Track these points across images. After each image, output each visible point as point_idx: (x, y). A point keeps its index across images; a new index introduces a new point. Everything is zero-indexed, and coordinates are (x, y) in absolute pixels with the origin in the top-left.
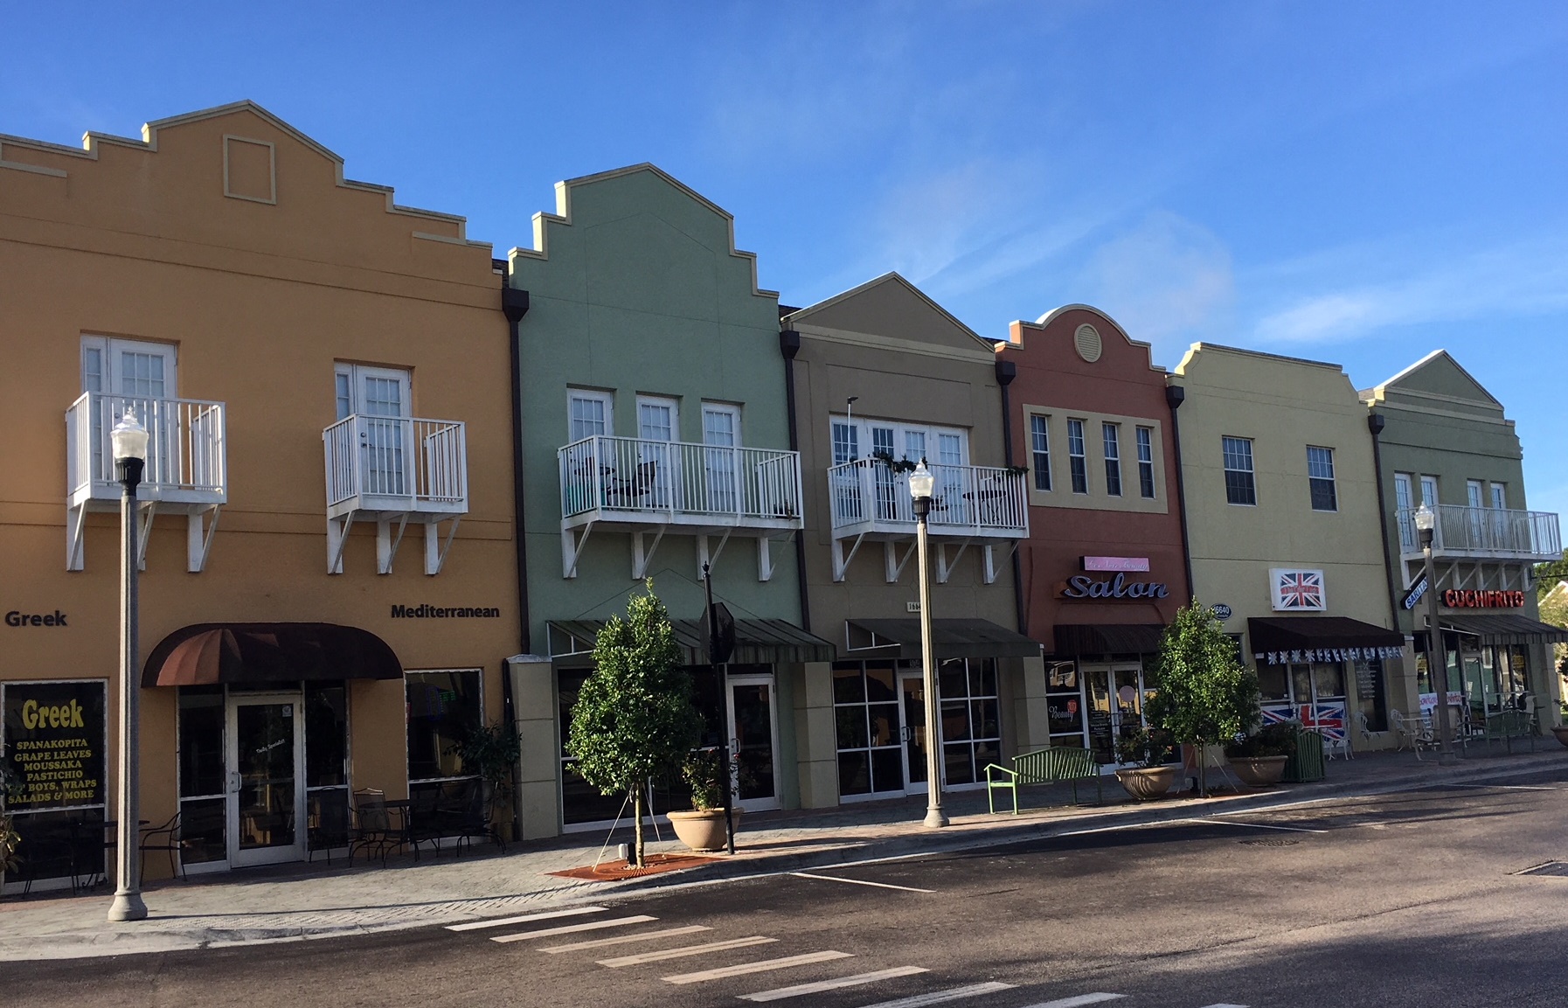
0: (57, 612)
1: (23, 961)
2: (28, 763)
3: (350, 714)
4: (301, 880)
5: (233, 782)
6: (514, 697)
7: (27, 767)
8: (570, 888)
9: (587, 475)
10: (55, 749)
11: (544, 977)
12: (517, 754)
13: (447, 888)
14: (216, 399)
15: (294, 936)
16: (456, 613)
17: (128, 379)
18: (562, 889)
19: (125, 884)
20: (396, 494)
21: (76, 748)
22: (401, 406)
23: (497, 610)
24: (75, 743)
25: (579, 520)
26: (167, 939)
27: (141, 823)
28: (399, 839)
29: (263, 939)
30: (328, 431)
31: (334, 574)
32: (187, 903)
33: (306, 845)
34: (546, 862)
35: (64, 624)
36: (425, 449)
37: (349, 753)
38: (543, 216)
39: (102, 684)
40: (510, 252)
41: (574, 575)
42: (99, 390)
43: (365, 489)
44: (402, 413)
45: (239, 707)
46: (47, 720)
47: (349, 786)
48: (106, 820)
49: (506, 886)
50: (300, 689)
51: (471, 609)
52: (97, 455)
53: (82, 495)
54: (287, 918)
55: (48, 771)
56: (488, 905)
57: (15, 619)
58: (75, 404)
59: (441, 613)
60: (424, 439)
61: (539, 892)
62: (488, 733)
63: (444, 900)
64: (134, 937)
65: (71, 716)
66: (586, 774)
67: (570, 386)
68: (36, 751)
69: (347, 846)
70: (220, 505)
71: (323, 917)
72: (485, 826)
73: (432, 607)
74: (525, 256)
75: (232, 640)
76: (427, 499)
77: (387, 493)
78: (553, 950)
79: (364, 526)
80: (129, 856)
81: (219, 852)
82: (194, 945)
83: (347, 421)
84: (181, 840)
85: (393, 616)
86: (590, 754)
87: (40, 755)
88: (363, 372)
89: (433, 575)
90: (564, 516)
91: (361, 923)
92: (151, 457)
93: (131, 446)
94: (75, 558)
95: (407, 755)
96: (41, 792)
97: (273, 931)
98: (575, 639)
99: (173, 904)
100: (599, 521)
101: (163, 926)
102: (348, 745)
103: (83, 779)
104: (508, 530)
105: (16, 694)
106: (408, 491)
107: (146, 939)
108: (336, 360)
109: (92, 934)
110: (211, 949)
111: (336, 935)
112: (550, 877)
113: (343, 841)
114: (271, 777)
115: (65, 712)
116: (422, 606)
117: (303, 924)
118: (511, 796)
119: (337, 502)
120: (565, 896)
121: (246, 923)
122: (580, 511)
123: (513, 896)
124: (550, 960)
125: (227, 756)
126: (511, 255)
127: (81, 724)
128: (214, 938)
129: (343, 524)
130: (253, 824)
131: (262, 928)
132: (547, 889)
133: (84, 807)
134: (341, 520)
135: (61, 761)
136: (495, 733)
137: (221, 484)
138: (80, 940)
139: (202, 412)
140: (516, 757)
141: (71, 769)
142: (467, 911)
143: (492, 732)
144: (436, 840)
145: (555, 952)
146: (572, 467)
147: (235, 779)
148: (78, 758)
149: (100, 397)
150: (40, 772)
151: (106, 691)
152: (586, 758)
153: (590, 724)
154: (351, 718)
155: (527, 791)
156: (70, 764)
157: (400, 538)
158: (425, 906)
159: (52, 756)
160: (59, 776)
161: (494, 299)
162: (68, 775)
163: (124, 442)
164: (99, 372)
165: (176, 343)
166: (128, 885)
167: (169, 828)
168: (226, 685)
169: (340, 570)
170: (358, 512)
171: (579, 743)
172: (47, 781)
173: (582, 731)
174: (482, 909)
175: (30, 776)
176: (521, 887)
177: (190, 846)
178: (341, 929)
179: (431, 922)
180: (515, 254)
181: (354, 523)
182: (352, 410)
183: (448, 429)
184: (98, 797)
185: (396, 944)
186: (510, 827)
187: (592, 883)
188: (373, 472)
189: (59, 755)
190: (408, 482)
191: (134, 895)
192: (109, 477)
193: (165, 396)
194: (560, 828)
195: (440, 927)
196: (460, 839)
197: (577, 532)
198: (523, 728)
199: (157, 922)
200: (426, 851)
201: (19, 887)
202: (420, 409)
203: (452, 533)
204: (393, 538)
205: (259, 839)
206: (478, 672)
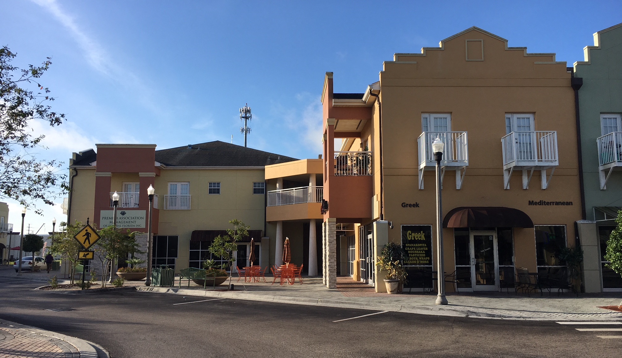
0: (416, 203)
1: (411, 313)
2: (409, 251)
3: (514, 240)
4: (499, 298)
5: (473, 262)
6: (580, 237)
7: (409, 252)
8: (608, 313)
9: (610, 148)
10: (417, 247)
11: (600, 347)
12: (582, 259)
13: (555, 307)
14: (465, 131)
15: (498, 317)
16: (554, 204)
17: (436, 127)
18: (605, 313)
19: (440, 292)
20: (529, 159)
21: (423, 247)
22: (531, 127)
23: (572, 202)
24: (423, 245)
25: (607, 166)
26: (455, 312)
27: (445, 273)
28: (535, 287)
29: (487, 317)
30: (503, 138)
31: (506, 190)
32: (460, 301)
33: (499, 286)
34: (597, 302)
35: (419, 207)
36: (540, 142)
37: (514, 254)
38: (588, 48)
39: (430, 226)
40: (574, 64)
41: (605, 188)
42: (427, 131)
43: (518, 158)
44: (531, 130)
45: (474, 236)
46: (414, 237)
47: (514, 266)
48: (433, 271)
49: (580, 310)
50: (495, 230)
51: (561, 202)
52: (427, 152)
53: (423, 165)
54: (495, 311)
55: (415, 253)
56: (573, 316)
57: (404, 205)
58: (420, 136)
59: (548, 204)
60: (540, 138)
61: (594, 314)
62: (569, 250)
63: (554, 312)
64: (444, 310)
65: (421, 236)
66: (615, 269)
67: (601, 113)
68: (411, 247)
69: (514, 288)
70: (466, 166)
71: (508, 312)
72: (569, 286)
73: (545, 202)
74: (581, 64)
75: (472, 213)
76: (542, 161)
77: (526, 160)
78: (603, 337)
79: (517, 172)
80: (441, 283)
81: (469, 285)
82: (464, 315)
83: (510, 134)
84: (456, 280)
85: (529, 205)
86: (616, 261)
87: (413, 248)
88: (516, 116)
89: (544, 190)
90: (600, 165)
91: (523, 316)
92: (444, 151)
93: (438, 148)
94: (421, 186)
95: (536, 256)
96: (413, 260)
97: (491, 315)
98: (606, 214)
99: (455, 301)
100: (616, 166)
101: (453, 308)
102: (513, 251)
103: (426, 257)
104: (576, 172)
105: (405, 229)
106: (534, 158)
107: (448, 311)
108: (506, 113)
109: (431, 308)
110: (470, 318)
111: (513, 319)
112: (599, 308)
113: (512, 286)
114: (485, 261)
115: (419, 235)
116: (541, 201)
117: (501, 314)
118: (580, 275)
119: (507, 164)
120: (606, 316)
121: (481, 310)
122: (607, 163)
123: (584, 314)
124: (602, 341)
125: (471, 252)
126: (575, 65)
127: (424, 239)
128: (470, 314)
129: (509, 171)
130: (479, 276)
131: (487, 313)
132: (598, 313)
133: (426, 266)
134: (509, 170)
135: (419, 250)
136: (572, 250)
137: (467, 159)
138: (428, 309)
139: (460, 135)
140: (581, 260)
141: (422, 253)
142: (564, 317)
143: (571, 250)
144: (549, 289)
145: (604, 338)
146: (603, 145)
147: (473, 260)
148: (424, 250)
149: (427, 133)
150: (413, 254)
151: (431, 229)
152: (614, 262)
153: (615, 249)
154: (514, 241)
155: (586, 274)
156: (421, 252)
157: (531, 176)
158: (547, 313)
159: (416, 249)
160: (418, 255)
161: (568, 83)
162: (421, 255)
163: (436, 147)
164: (427, 125)
165: (451, 113)
166: (441, 293)
167: (453, 275)
168: (470, 228)
169: (508, 188)
170: (515, 167)
171: (610, 256)
172: (415, 257)
173: (612, 251)
174: (570, 317)
175: (410, 255)
176: (586, 311)
177: (460, 282)
178: (515, 317)
179: (550, 319)
180: (577, 64)
181: (513, 171)
182: (512, 130)
183: (550, 134)
184: (430, 263)
185: (537, 325)
186: (580, 287)
187: (618, 313)
188: (521, 152)
189: (418, 249)
190: (534, 156)
191: (444, 296)
192: (431, 159)
193: (448, 131)
194: (601, 289)
195: (554, 322)
196: (559, 290)
197: (606, 171)
198: (584, 248)
199: (451, 306)
200: (545, 293)
201: (407, 290)
202: (539, 127)
203: (552, 173)
204: (528, 176)
205: (482, 282)
206: (564, 226)
